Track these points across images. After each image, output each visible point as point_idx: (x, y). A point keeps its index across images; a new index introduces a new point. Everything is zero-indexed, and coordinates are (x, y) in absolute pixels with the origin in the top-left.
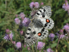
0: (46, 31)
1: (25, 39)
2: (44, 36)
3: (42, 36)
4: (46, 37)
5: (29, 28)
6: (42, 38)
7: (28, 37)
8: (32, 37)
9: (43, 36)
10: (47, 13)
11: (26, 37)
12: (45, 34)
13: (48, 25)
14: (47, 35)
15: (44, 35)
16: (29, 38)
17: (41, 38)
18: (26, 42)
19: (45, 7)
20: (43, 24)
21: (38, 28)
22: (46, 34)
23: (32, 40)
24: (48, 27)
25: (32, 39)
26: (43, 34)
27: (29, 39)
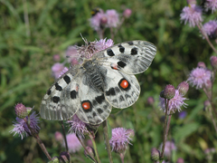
0: (105, 107)
1: (46, 96)
2: (96, 117)
3: (90, 114)
4: (99, 121)
5: (69, 75)
6: (89, 117)
7: (56, 95)
8: (63, 102)
9: (94, 114)
10: (136, 60)
11: (49, 93)
12: (100, 111)
13: (118, 95)
14: (104, 118)
15: (97, 112)
16: (56, 100)
17: (86, 119)
18: (44, 105)
19: (142, 42)
20: (106, 85)
21: (90, 87)
22: (102, 114)
23: (59, 108)
24: (115, 101)
25: (63, 106)
26: (94, 110)
27: (55, 102)
